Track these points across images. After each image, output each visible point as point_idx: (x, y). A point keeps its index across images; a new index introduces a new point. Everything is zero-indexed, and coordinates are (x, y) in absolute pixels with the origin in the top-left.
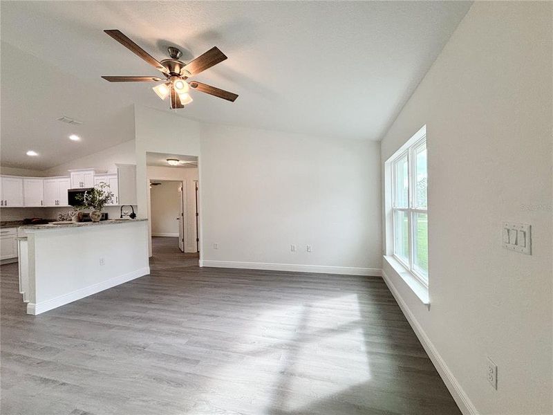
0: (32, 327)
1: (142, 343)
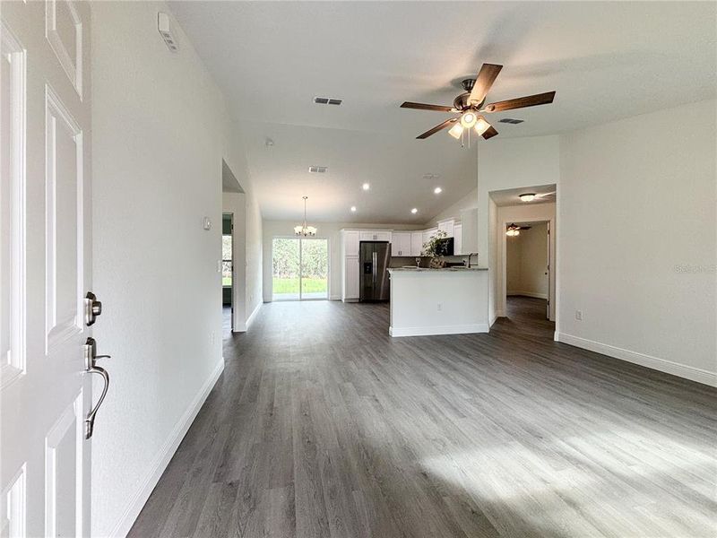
0: (386, 343)
1: (434, 382)
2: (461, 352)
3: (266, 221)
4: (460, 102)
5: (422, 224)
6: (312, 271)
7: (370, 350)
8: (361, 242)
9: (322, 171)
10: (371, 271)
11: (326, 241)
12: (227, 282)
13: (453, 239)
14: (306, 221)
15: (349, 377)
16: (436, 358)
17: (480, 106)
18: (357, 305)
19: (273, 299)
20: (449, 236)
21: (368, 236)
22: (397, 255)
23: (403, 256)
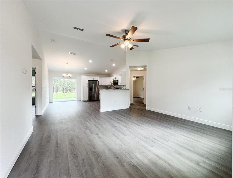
0: (99, 114)
1: (116, 126)
2: (122, 115)
3: (50, 72)
4: (124, 37)
5: (109, 75)
6: (69, 91)
7: (93, 117)
8: (88, 80)
9: (74, 54)
10: (92, 90)
11: (75, 79)
12: (34, 95)
13: (118, 80)
14: (67, 72)
15: (87, 128)
16: (116, 118)
17: (130, 39)
18: (87, 102)
19: (53, 101)
20: (117, 79)
21: (91, 78)
22: (101, 85)
23: (103, 85)
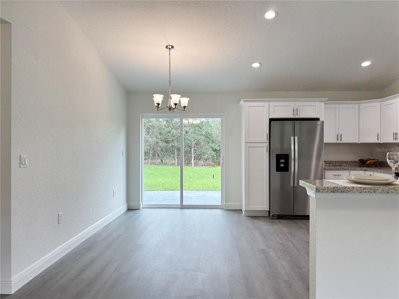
8: (271, 120)
10: (287, 167)
11: (219, 120)
19: (142, 204)
21: (283, 110)
22: (334, 140)
23: (345, 140)
